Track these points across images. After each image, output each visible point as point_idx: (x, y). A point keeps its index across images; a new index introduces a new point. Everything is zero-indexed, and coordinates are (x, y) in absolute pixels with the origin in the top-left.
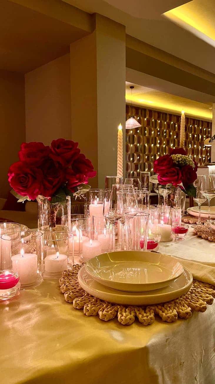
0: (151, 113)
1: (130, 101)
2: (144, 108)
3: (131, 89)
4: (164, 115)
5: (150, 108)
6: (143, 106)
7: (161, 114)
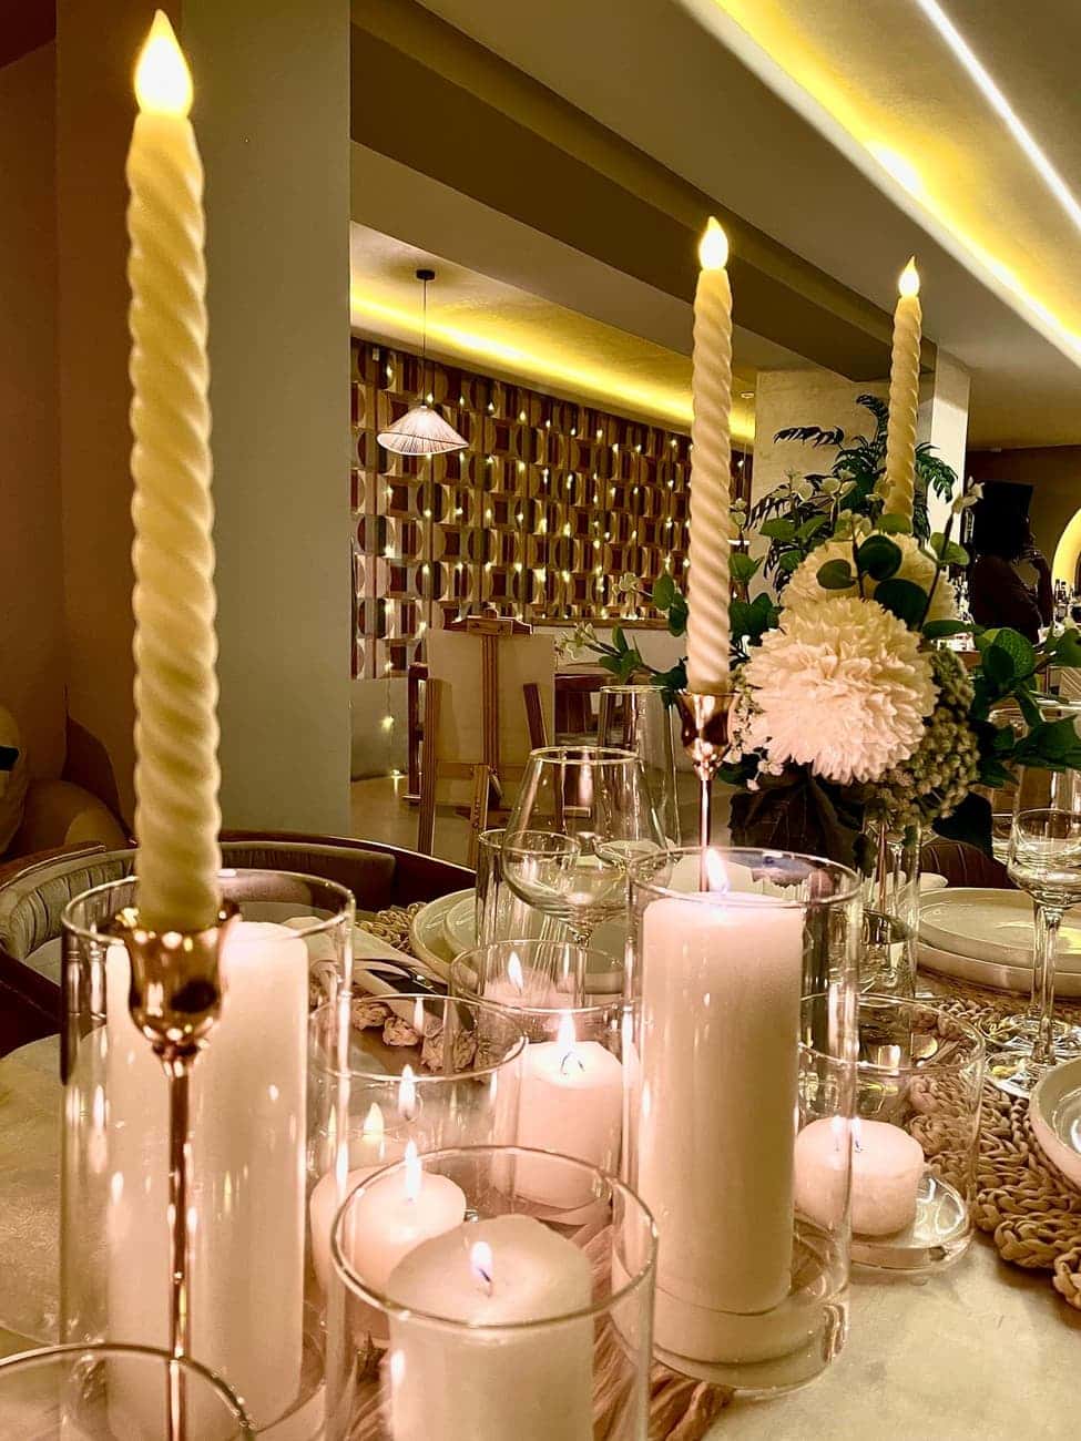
0: (512, 398)
1: (419, 334)
2: (482, 373)
3: (423, 281)
4: (567, 413)
5: (509, 375)
6: (478, 362)
7: (554, 409)
